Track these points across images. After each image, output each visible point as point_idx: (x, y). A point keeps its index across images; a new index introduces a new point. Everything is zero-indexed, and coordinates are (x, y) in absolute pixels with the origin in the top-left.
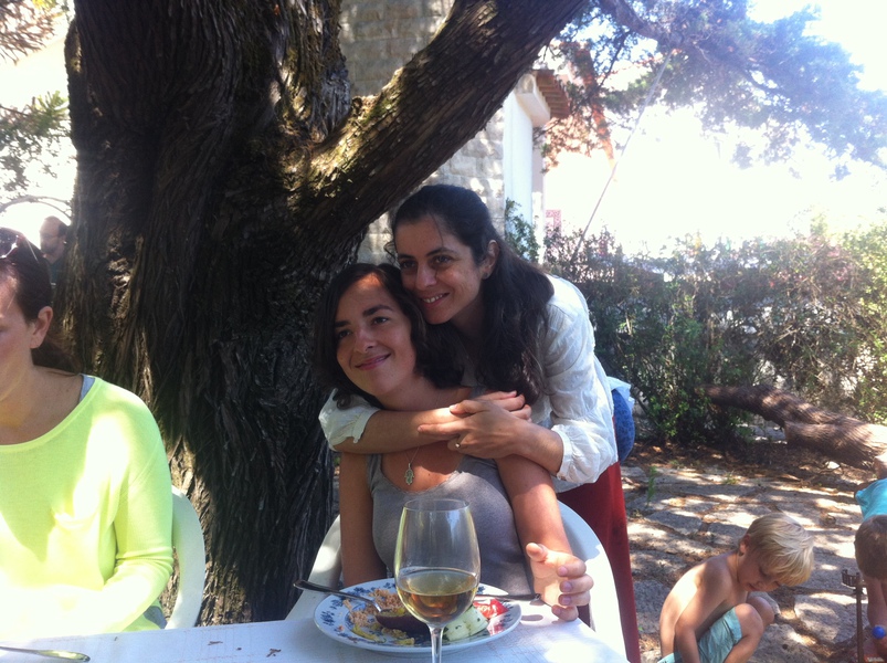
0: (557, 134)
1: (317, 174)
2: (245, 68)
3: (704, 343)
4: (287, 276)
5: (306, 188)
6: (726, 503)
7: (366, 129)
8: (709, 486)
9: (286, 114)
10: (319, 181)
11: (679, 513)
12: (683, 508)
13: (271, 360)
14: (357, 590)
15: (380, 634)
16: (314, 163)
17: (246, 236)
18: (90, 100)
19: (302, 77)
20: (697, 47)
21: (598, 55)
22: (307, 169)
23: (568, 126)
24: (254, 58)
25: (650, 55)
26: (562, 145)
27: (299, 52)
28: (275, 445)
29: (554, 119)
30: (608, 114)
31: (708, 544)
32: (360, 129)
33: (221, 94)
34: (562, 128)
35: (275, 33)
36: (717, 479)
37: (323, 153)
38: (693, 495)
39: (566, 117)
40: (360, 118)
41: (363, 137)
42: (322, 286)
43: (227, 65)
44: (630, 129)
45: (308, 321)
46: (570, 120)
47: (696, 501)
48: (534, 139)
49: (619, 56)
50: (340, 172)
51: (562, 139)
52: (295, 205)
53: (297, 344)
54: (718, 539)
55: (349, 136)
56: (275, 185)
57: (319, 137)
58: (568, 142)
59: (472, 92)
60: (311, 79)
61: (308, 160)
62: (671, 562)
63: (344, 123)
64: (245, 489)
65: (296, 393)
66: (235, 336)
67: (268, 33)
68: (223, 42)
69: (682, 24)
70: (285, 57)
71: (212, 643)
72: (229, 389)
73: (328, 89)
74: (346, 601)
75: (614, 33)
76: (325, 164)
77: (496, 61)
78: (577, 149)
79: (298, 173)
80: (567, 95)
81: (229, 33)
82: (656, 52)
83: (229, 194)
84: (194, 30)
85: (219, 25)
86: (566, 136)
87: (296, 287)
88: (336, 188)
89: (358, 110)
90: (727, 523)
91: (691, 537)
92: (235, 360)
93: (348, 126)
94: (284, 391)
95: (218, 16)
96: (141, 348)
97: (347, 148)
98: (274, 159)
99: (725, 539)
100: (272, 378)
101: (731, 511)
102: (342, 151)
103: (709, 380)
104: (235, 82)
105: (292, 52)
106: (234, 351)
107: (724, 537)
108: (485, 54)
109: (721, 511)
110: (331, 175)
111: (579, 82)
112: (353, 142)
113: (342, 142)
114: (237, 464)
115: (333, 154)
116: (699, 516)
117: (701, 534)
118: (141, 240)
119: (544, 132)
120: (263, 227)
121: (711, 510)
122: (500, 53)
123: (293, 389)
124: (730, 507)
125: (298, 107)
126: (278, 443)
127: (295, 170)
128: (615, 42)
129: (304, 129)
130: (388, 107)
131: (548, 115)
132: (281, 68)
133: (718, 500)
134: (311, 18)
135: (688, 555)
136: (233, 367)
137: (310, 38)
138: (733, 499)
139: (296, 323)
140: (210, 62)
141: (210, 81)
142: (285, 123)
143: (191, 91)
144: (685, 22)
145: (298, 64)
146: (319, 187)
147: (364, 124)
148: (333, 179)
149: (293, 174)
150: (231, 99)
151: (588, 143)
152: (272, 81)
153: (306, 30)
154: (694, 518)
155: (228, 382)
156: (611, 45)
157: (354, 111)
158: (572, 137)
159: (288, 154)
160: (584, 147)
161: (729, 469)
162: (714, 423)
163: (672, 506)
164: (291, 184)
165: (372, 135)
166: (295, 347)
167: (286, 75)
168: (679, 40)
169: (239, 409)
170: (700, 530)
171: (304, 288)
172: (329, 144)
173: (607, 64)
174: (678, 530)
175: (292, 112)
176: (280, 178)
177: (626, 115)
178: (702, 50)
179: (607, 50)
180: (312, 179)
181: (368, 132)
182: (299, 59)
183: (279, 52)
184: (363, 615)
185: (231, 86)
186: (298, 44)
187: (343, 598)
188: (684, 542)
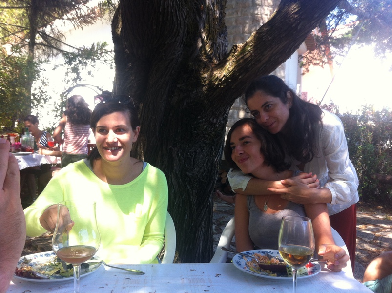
0: (309, 57)
1: (216, 78)
2: (188, 32)
3: (376, 155)
4: (201, 121)
5: (211, 83)
6: (386, 228)
7: (238, 58)
8: (377, 220)
9: (203, 52)
10: (217, 81)
11: (364, 232)
12: (366, 230)
13: (192, 156)
14: (247, 253)
15: (260, 271)
16: (215, 73)
17: (185, 104)
18: (124, 46)
19: (211, 36)
20: (377, 19)
21: (329, 22)
22: (211, 75)
23: (314, 54)
24: (192, 28)
25: (354, 22)
26: (311, 62)
27: (210, 26)
28: (193, 192)
29: (308, 51)
30: (332, 49)
31: (378, 246)
32: (236, 58)
33: (178, 44)
34: (311, 55)
35: (200, 17)
36: (381, 217)
37: (219, 68)
38: (370, 224)
39: (313, 50)
40: (236, 54)
41: (237, 62)
42: (215, 125)
43: (181, 32)
44: (343, 56)
45: (208, 140)
46: (316, 51)
47: (372, 227)
48: (299, 60)
49: (339, 23)
50: (226, 77)
51: (311, 60)
52: (206, 91)
53: (203, 150)
54: (383, 244)
55: (231, 61)
56: (198, 82)
57: (216, 62)
58: (314, 61)
59: (286, 42)
60: (213, 37)
61: (212, 72)
62: (361, 253)
63: (228, 55)
64: (180, 210)
65: (202, 170)
66: (178, 145)
67: (198, 17)
68: (180, 22)
69: (370, 8)
70: (204, 27)
71: (191, 270)
72: (175, 168)
73: (220, 41)
74: (244, 257)
75: (338, 12)
76: (220, 73)
77: (299, 28)
78: (318, 64)
79: (208, 77)
80: (315, 40)
81: (183, 18)
82: (357, 20)
83: (179, 86)
84: (169, 17)
85: (179, 14)
86: (313, 58)
87: (204, 125)
88: (224, 84)
89: (235, 50)
90: (387, 237)
91: (370, 243)
92: (178, 155)
93: (230, 57)
94: (197, 169)
95: (179, 11)
96: (140, 149)
97: (230, 66)
98: (198, 71)
99: (386, 244)
100: (192, 164)
101: (388, 232)
102: (227, 68)
103: (378, 171)
104: (184, 39)
105: (207, 26)
106: (178, 152)
107: (386, 243)
108: (294, 25)
109: (383, 232)
110: (222, 78)
111: (320, 34)
112: (232, 64)
113: (227, 64)
114: (177, 199)
115: (223, 69)
116: (373, 234)
117: (375, 241)
118: (142, 105)
119: (303, 57)
120: (192, 100)
121: (379, 231)
122: (300, 25)
123: (200, 169)
124: (387, 230)
125: (208, 49)
126: (194, 191)
127: (206, 76)
128: (338, 17)
129: (210, 58)
130: (249, 49)
131: (306, 49)
132: (202, 32)
133: (382, 227)
134: (215, 10)
135: (369, 250)
136: (177, 158)
137: (214, 19)
138: (389, 226)
139: (203, 141)
140: (175, 30)
141: (174, 39)
142: (203, 56)
143: (166, 43)
144: (371, 7)
145: (209, 30)
146: (216, 83)
147: (238, 56)
148: (223, 80)
149: (206, 77)
150: (182, 46)
151: (323, 62)
152: (198, 38)
153: (212, 16)
154: (371, 234)
155: (175, 165)
156: (336, 18)
157: (234, 50)
158: (316, 59)
159: (203, 69)
160: (321, 64)
161: (387, 213)
162: (379, 192)
163: (360, 228)
164: (205, 82)
165: (241, 61)
166: (202, 151)
167: (204, 35)
168: (368, 15)
169: (179, 176)
170: (374, 240)
171: (207, 125)
172: (221, 65)
173: (334, 26)
174: (364, 239)
175: (206, 51)
176: (200, 79)
177: (342, 50)
178: (379, 20)
179: (334, 20)
180: (214, 79)
181: (239, 60)
182: (210, 29)
183: (201, 26)
184: (252, 264)
185: (182, 40)
186: (209, 22)
187: (242, 256)
188: (367, 245)
